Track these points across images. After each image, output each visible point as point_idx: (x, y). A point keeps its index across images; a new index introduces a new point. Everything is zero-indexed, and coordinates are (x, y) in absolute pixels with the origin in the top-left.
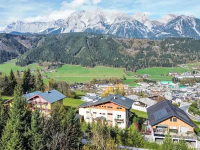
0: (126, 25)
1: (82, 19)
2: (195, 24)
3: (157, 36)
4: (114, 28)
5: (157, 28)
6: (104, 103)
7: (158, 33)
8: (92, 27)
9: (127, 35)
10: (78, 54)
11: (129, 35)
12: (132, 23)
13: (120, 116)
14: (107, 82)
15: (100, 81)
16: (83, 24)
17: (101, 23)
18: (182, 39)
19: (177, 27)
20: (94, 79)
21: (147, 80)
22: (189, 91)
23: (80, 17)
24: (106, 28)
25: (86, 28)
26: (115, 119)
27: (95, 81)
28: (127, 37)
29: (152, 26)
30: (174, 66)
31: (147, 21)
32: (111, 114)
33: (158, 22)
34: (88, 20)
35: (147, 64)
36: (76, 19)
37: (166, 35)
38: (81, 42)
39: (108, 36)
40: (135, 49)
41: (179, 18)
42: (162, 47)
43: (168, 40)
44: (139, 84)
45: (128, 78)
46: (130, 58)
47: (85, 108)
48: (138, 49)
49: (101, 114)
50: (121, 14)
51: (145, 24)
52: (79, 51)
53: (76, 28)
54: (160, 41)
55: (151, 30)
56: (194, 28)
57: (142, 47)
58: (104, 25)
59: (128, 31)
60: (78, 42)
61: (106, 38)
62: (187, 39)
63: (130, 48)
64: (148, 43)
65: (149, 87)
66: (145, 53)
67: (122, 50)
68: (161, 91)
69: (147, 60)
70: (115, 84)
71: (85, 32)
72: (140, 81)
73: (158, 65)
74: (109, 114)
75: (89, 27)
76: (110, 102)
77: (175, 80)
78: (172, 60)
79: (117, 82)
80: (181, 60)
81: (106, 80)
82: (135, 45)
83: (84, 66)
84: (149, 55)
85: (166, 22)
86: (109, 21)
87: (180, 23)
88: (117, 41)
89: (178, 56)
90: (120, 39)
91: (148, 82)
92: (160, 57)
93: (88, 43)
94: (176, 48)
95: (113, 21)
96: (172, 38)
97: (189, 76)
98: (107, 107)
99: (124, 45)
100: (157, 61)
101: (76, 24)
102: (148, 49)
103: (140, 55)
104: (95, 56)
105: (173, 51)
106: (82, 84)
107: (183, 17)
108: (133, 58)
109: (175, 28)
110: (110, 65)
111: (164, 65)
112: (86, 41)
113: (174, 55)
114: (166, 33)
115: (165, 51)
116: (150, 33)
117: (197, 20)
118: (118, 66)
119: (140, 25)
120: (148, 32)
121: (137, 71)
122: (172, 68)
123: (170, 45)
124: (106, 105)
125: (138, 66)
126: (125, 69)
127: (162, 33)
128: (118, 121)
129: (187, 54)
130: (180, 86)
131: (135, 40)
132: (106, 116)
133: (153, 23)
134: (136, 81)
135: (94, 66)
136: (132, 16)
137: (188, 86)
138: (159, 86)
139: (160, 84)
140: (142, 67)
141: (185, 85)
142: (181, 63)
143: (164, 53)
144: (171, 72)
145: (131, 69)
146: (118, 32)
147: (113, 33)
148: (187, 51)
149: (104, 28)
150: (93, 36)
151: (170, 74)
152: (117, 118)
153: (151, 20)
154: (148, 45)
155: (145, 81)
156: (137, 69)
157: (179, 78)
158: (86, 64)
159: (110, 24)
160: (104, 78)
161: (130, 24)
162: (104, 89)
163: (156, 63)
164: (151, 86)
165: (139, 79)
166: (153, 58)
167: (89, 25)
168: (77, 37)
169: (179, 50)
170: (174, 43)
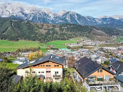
0: (38, 15)
1: (7, 9)
2: (76, 17)
3: (57, 22)
4: (30, 16)
5: (56, 18)
6: (43, 63)
7: (57, 21)
8: (15, 15)
9: (39, 21)
10: (6, 32)
11: (40, 21)
12: (42, 14)
13: (58, 72)
14: (28, 51)
15: (22, 50)
16: (8, 12)
17: (22, 12)
18: (71, 25)
19: (67, 17)
20: (18, 49)
21: (53, 48)
22: (77, 53)
23: (6, 7)
24: (25, 16)
25: (11, 15)
26: (54, 76)
27: (19, 51)
28: (39, 22)
29: (54, 16)
30: (67, 40)
31: (51, 13)
32: (50, 72)
33: (57, 14)
34: (11, 10)
35: (53, 39)
36: (2, 9)
37: (62, 22)
38: (7, 24)
39: (27, 21)
40: (45, 30)
41: (68, 13)
42: (60, 29)
43: (63, 25)
44: (48, 51)
45: (41, 47)
46: (42, 35)
47: (23, 69)
48: (47, 30)
49: (39, 72)
50: (35, 8)
51: (50, 15)
52: (6, 30)
53: (3, 15)
54: (59, 25)
55: (53, 19)
56: (76, 19)
57: (49, 28)
58: (23, 14)
59: (39, 19)
60: (5, 24)
61: (26, 22)
62: (74, 25)
63: (42, 29)
64: (52, 26)
65: (54, 52)
66: (51, 32)
67: (37, 30)
68: (62, 54)
69: (53, 36)
70: (33, 51)
71: (10, 18)
72: (49, 49)
73: (59, 39)
74: (47, 72)
75: (12, 14)
76: (48, 61)
77: (69, 48)
78: (66, 36)
79: (34, 50)
80: (71, 36)
81: (27, 49)
82: (45, 27)
83: (10, 41)
84: (53, 33)
85: (61, 15)
86: (27, 12)
87: (69, 16)
88: (33, 24)
89: (69, 34)
90: (35, 23)
91: (54, 49)
92: (60, 34)
93: (12, 24)
94: (68, 29)
95: (29, 12)
96: (65, 24)
97: (76, 45)
98: (45, 66)
99: (38, 27)
100: (58, 37)
101: (3, 12)
102: (52, 29)
103: (48, 33)
104: (18, 34)
105: (67, 31)
106: (9, 53)
107: (70, 12)
108: (44, 35)
109: (66, 18)
110: (29, 39)
111: (62, 39)
112: (11, 23)
113: (67, 34)
114: (62, 21)
115: (62, 31)
116: (52, 21)
117: (77, 15)
118: (34, 40)
119: (47, 16)
120: (51, 20)
121: (47, 43)
122: (67, 41)
123: (65, 28)
124: (44, 64)
125: (47, 40)
126: (39, 42)
127: (60, 21)
128: (56, 77)
129: (74, 33)
130: (71, 51)
131: (45, 24)
132: (44, 74)
133: (54, 14)
134: (47, 49)
135: (18, 40)
136: (41, 9)
137: (75, 50)
138: (60, 52)
139: (61, 50)
140: (49, 40)
141: (74, 50)
142: (71, 38)
143: (61, 32)
144: (66, 43)
145: (43, 42)
146: (33, 19)
147: (30, 19)
148: (74, 31)
149: (24, 16)
150: (16, 20)
151: (66, 44)
152: (54, 75)
153: (53, 13)
154: (53, 27)
155: (52, 49)
156: (47, 42)
157: (70, 46)
158: (11, 39)
159: (28, 13)
160: (26, 48)
161: (40, 14)
162: (26, 56)
163: (57, 38)
164: (56, 51)
165: (48, 48)
166: (55, 35)
167: (12, 13)
168: (4, 21)
169: (70, 31)
170: (67, 26)
